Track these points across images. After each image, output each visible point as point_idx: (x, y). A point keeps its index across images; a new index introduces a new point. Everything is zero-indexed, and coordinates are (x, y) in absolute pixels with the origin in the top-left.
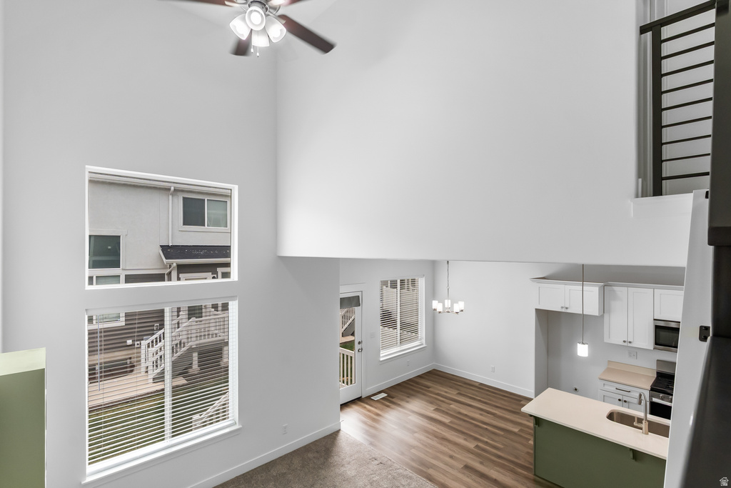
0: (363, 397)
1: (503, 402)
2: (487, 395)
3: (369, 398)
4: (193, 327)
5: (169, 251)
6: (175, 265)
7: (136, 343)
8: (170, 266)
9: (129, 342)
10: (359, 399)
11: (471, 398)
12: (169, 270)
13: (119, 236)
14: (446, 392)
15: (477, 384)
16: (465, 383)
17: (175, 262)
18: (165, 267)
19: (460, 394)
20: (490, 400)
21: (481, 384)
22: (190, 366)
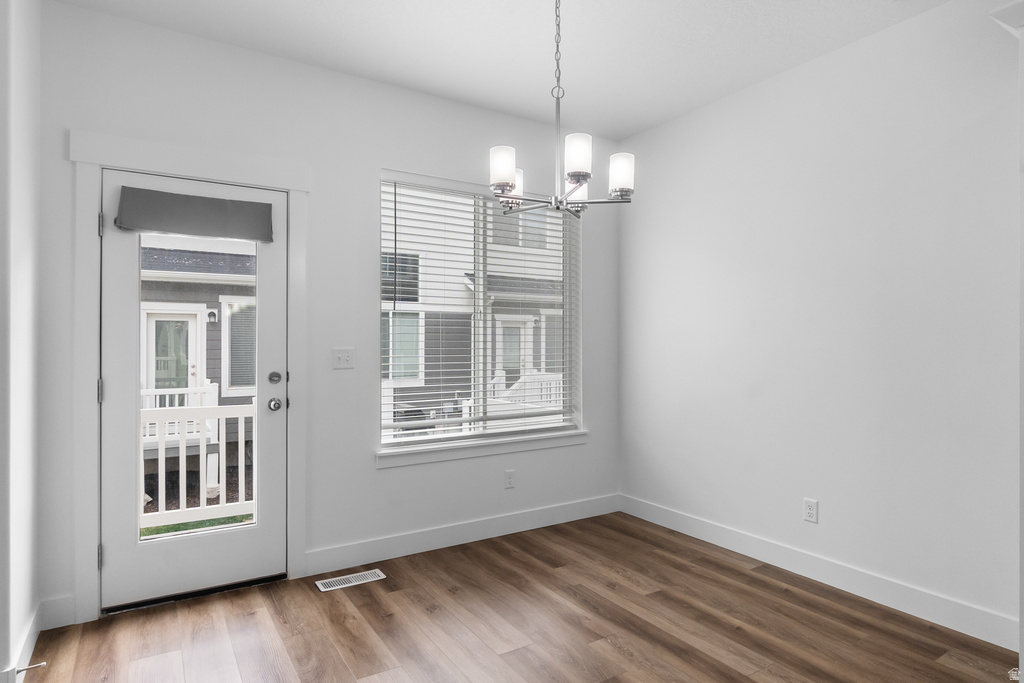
0: (291, 577)
1: (845, 650)
2: (778, 610)
3: (309, 583)
10: (271, 584)
11: (703, 617)
14: (612, 586)
15: (747, 568)
16: (705, 561)
19: (664, 597)
20: (786, 634)
21: (766, 568)
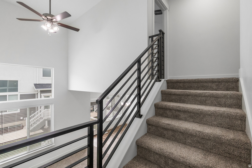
4: (46, 112)
5: (37, 86)
6: (39, 91)
7: (24, 118)
8: (38, 91)
9: (22, 118)
12: (37, 92)
13: (18, 81)
17: (39, 90)
18: (36, 91)
22: (45, 126)
